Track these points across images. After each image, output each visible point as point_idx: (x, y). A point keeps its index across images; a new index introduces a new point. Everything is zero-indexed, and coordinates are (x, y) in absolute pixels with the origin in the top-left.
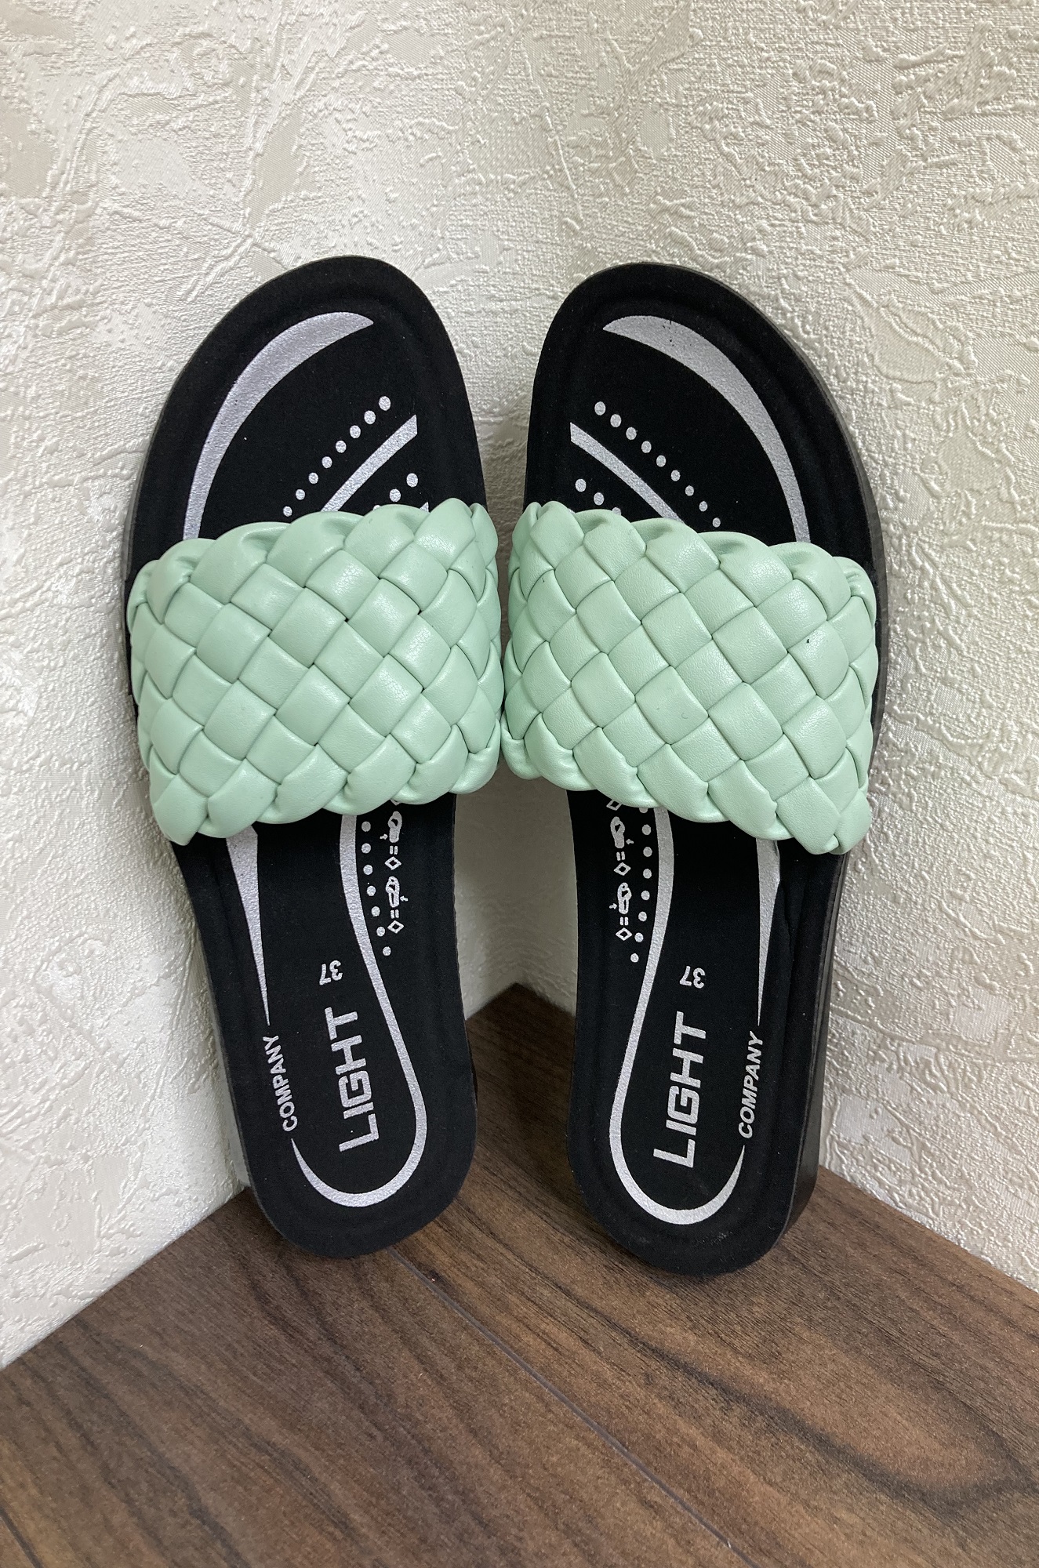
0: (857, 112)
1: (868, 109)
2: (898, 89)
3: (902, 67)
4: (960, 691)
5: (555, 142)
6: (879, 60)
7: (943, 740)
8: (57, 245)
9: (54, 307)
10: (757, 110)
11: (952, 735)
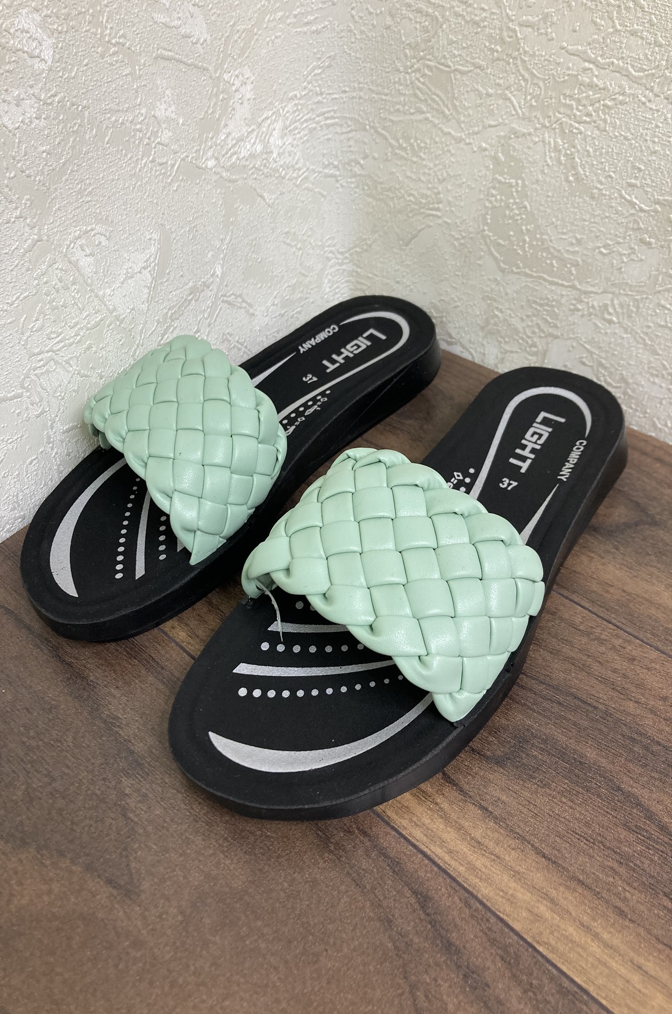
4: (642, 38)
7: (628, 76)
11: (635, 71)
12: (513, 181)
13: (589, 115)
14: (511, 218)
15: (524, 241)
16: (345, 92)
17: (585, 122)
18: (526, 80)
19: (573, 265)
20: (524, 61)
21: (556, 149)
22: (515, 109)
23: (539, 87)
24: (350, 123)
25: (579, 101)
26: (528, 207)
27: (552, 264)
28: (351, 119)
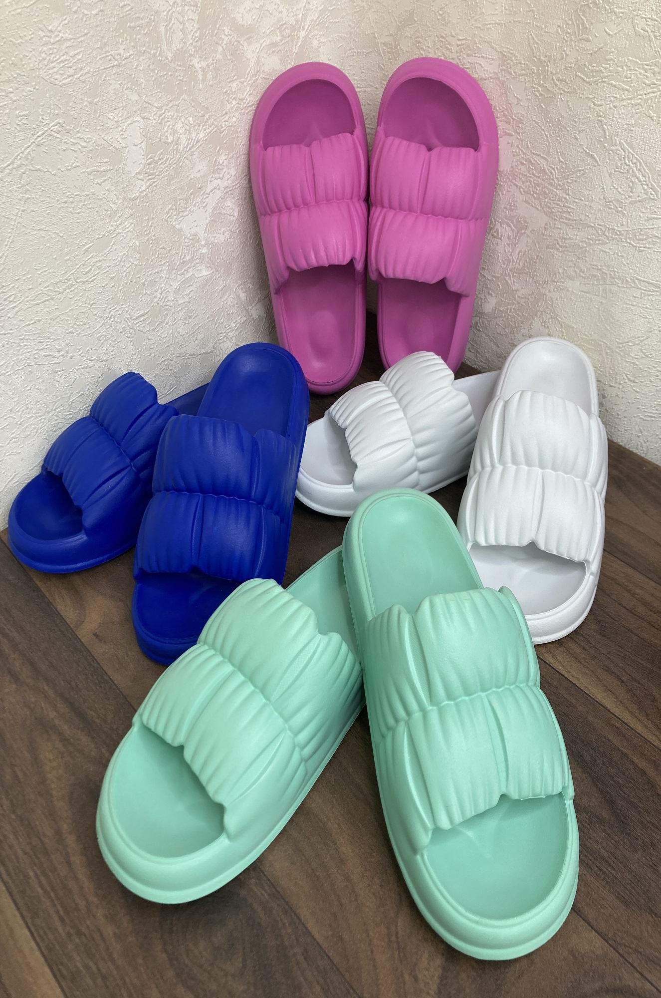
0: (449, 49)
1: (451, 49)
2: (458, 46)
3: (459, 40)
5: (378, 42)
6: (453, 36)
8: (248, 90)
9: (246, 107)
10: (428, 43)
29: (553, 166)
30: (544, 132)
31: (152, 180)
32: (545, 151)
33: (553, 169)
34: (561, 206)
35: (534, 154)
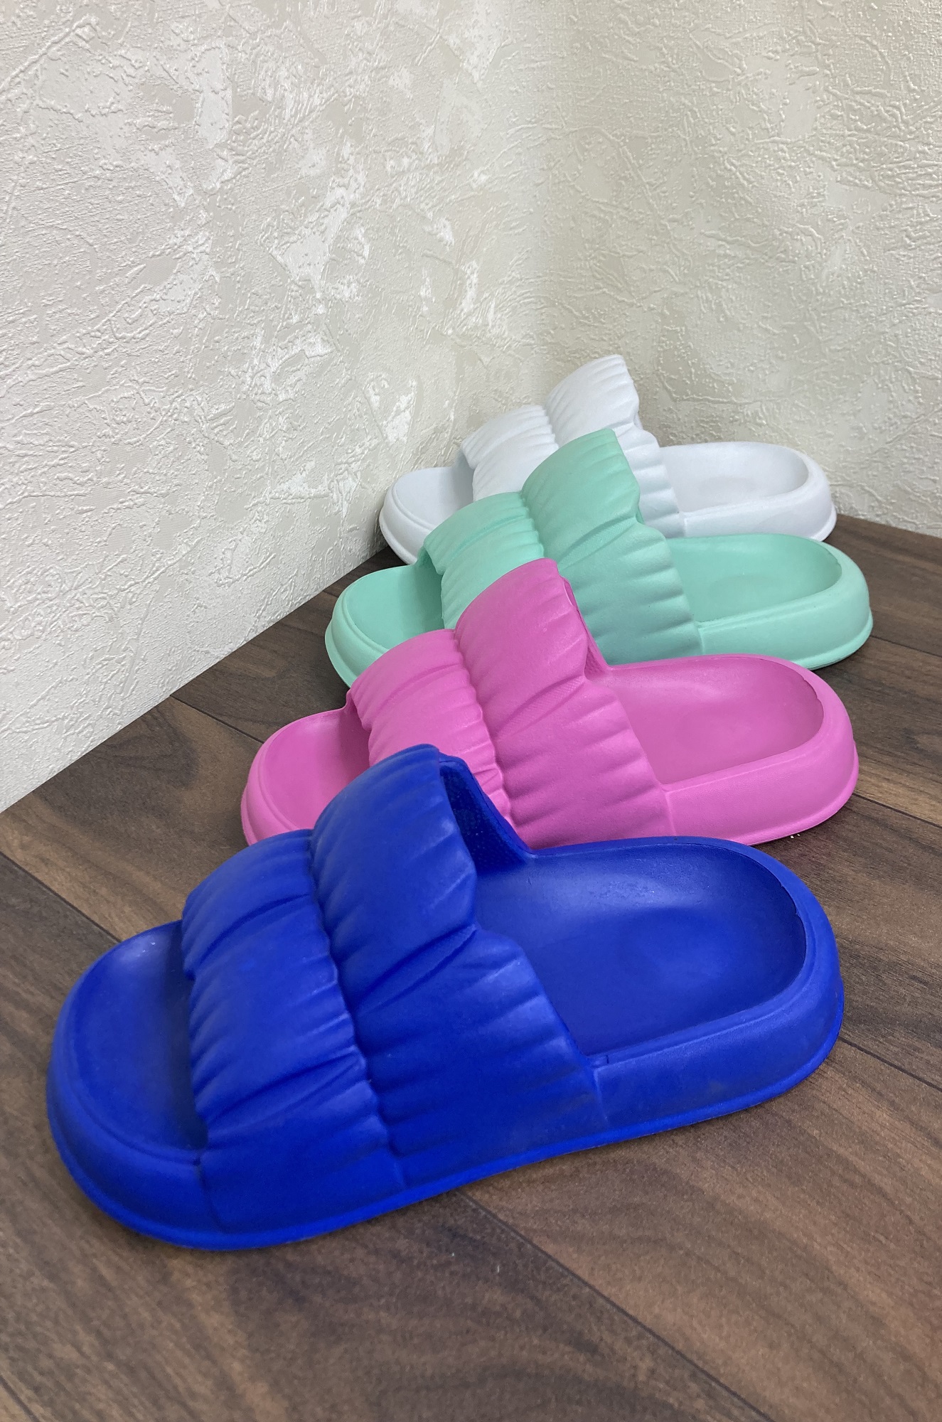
12: (678, 328)
13: (727, 275)
14: (679, 356)
15: (691, 373)
16: (539, 277)
17: (725, 280)
18: (678, 257)
19: (729, 384)
20: (674, 245)
21: (707, 301)
22: (673, 277)
23: (689, 261)
24: (543, 301)
25: (719, 267)
26: (692, 346)
27: (713, 386)
28: (544, 298)
29: (898, 103)
30: (877, 50)
31: (241, 165)
32: (880, 81)
33: (898, 108)
34: (913, 168)
35: (858, 93)
